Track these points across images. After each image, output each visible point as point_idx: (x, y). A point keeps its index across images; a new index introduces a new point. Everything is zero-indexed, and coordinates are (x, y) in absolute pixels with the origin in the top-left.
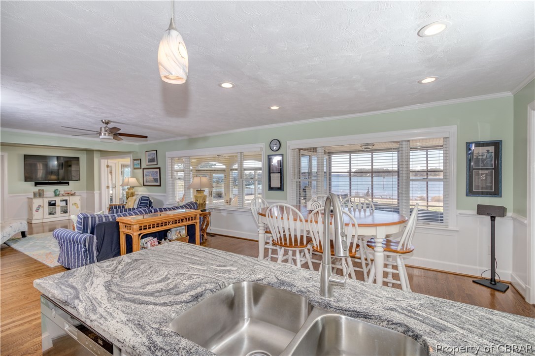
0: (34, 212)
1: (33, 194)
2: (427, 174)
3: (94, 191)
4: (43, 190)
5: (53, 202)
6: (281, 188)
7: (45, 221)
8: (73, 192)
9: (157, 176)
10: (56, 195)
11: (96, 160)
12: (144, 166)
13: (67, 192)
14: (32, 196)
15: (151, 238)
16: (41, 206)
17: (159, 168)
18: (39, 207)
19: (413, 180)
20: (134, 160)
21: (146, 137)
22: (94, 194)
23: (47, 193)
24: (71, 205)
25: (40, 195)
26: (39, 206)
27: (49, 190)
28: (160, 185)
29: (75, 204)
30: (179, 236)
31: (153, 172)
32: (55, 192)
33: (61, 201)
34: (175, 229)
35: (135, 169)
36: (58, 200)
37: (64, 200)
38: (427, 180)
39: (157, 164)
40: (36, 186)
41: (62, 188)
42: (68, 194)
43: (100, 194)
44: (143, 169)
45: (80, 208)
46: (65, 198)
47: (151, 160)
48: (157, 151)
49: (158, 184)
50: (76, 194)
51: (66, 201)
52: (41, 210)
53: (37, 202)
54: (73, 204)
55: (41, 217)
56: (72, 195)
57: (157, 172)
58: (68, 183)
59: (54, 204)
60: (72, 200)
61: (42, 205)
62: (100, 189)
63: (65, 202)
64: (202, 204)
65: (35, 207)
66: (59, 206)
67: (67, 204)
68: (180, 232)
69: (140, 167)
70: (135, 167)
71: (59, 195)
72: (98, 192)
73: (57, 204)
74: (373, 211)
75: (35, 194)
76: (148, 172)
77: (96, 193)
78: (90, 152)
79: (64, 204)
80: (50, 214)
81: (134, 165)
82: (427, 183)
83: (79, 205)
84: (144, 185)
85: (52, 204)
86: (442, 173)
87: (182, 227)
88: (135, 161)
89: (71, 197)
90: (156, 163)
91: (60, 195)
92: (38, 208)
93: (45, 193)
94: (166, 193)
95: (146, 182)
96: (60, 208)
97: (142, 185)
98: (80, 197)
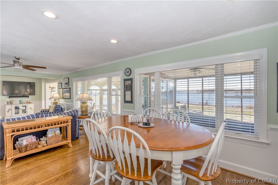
0: (6, 113)
2: (242, 92)
3: (42, 101)
4: (13, 100)
6: (131, 102)
7: (12, 117)
8: (30, 102)
9: (69, 93)
10: (20, 103)
11: (43, 84)
12: (63, 87)
14: (6, 104)
15: (32, 136)
17: (70, 88)
19: (227, 97)
21: (45, 68)
22: (42, 103)
23: (16, 102)
25: (11, 103)
26: (9, 109)
27: (17, 100)
28: (70, 99)
29: (31, 108)
30: (54, 134)
32: (20, 101)
33: (23, 106)
34: (51, 129)
35: (59, 88)
36: (20, 106)
38: (242, 97)
39: (69, 86)
40: (9, 98)
41: (24, 99)
42: (28, 102)
43: (45, 103)
44: (63, 89)
45: (33, 111)
46: (25, 105)
47: (66, 84)
48: (68, 78)
49: (69, 97)
50: (32, 103)
52: (10, 111)
53: (8, 107)
54: (29, 108)
55: (10, 115)
57: (68, 90)
58: (28, 97)
60: (29, 106)
61: (11, 109)
62: (45, 100)
63: (25, 107)
64: (85, 111)
65: (7, 110)
66: (21, 109)
67: (26, 108)
68: (55, 132)
69: (61, 87)
74: (189, 124)
75: (8, 103)
76: (65, 91)
78: (40, 79)
79: (24, 108)
80: (16, 114)
81: (59, 86)
82: (242, 100)
83: (33, 109)
84: (63, 98)
85: (17, 108)
86: (253, 91)
87: (57, 128)
88: (59, 84)
89: (29, 104)
91: (23, 103)
93: (14, 102)
94: (73, 103)
95: (64, 96)
96: (21, 110)
97: (62, 98)
98: (34, 104)
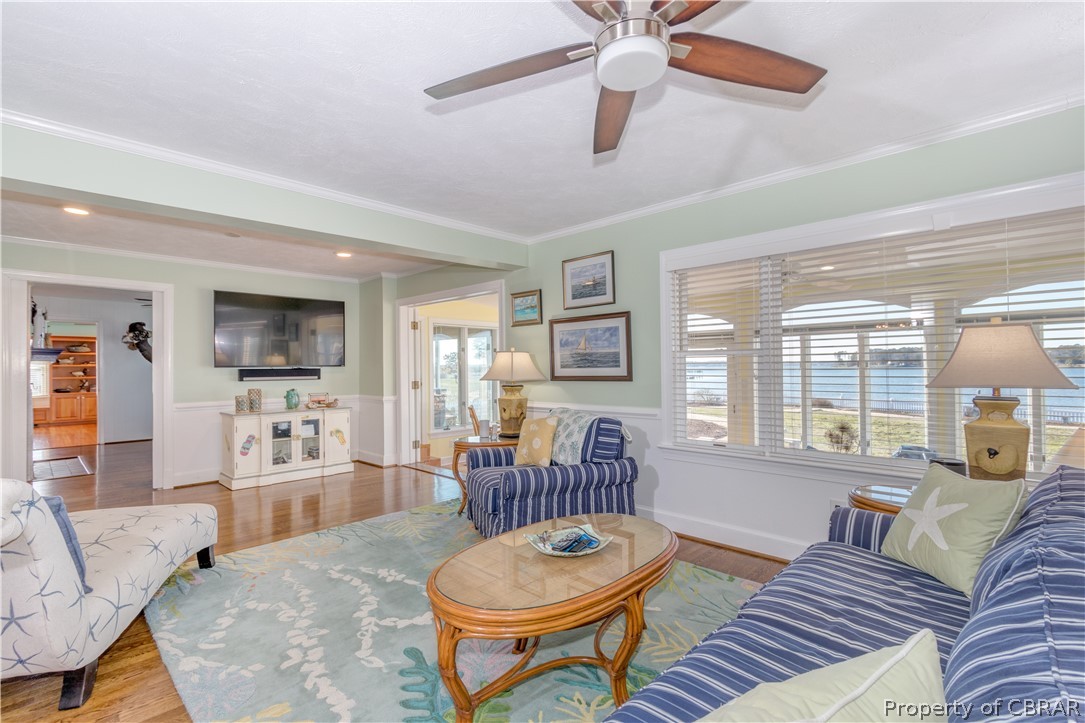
0: (238, 458)
1: (234, 402)
3: (381, 395)
4: (259, 392)
5: (284, 427)
7: (263, 482)
8: (331, 399)
9: (616, 344)
10: (291, 407)
11: (387, 309)
12: (552, 313)
13: (316, 399)
14: (232, 409)
16: (254, 438)
17: (627, 315)
18: (248, 441)
20: (515, 295)
22: (382, 403)
23: (269, 400)
24: (327, 434)
25: (250, 405)
26: (250, 439)
27: (273, 390)
28: (629, 378)
29: (338, 431)
31: (593, 330)
32: (288, 397)
33: (303, 422)
35: (516, 324)
36: (295, 419)
37: (307, 422)
39: (614, 302)
40: (241, 379)
41: (304, 387)
42: (319, 402)
43: (397, 405)
44: (552, 323)
45: (347, 445)
46: (312, 415)
47: (589, 290)
48: (613, 252)
49: (622, 371)
50: (340, 404)
51: (315, 423)
52: (254, 449)
53: (245, 426)
54: (331, 433)
55: (254, 471)
56: (329, 406)
57: (614, 331)
58: (316, 373)
59: (286, 433)
60: (329, 420)
61: (257, 436)
62: (396, 390)
63: (313, 426)
65: (239, 441)
66: (298, 437)
67: (317, 433)
69: (535, 316)
70: (520, 317)
71: (296, 406)
72: (392, 398)
73: (293, 433)
75: (239, 404)
76: (575, 332)
77: (388, 399)
79: (309, 431)
80: (276, 461)
81: (514, 312)
83: (347, 435)
84: (554, 378)
85: (281, 433)
88: (518, 301)
89: (329, 413)
90: (608, 298)
91: (301, 406)
92: (247, 446)
93: (263, 401)
94: (658, 405)
95: (563, 367)
96: (300, 442)
97: (549, 376)
98: (348, 411)
